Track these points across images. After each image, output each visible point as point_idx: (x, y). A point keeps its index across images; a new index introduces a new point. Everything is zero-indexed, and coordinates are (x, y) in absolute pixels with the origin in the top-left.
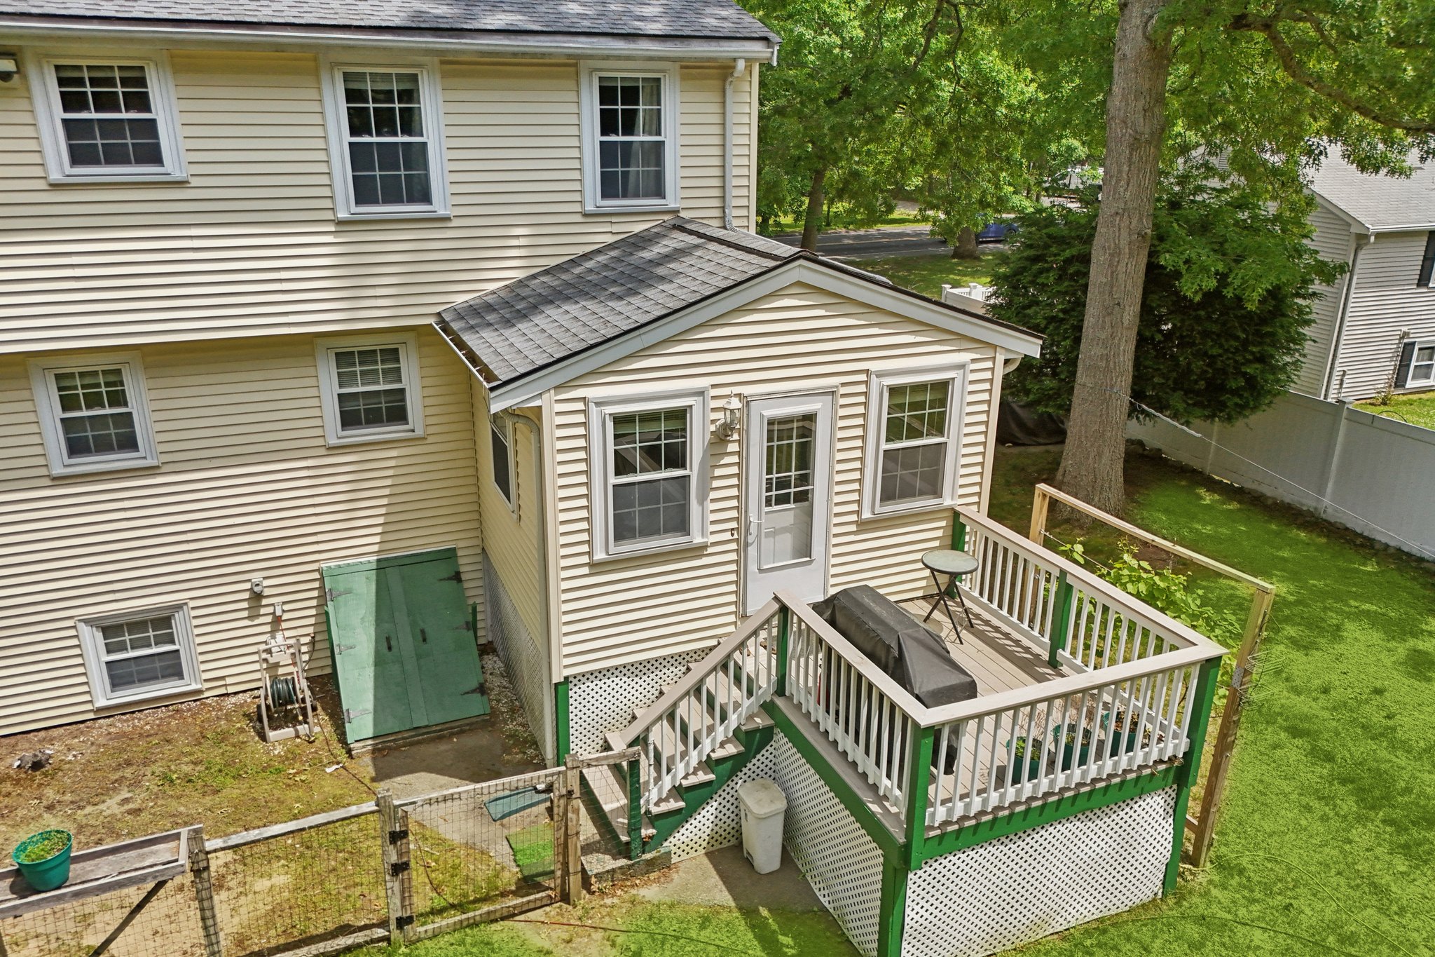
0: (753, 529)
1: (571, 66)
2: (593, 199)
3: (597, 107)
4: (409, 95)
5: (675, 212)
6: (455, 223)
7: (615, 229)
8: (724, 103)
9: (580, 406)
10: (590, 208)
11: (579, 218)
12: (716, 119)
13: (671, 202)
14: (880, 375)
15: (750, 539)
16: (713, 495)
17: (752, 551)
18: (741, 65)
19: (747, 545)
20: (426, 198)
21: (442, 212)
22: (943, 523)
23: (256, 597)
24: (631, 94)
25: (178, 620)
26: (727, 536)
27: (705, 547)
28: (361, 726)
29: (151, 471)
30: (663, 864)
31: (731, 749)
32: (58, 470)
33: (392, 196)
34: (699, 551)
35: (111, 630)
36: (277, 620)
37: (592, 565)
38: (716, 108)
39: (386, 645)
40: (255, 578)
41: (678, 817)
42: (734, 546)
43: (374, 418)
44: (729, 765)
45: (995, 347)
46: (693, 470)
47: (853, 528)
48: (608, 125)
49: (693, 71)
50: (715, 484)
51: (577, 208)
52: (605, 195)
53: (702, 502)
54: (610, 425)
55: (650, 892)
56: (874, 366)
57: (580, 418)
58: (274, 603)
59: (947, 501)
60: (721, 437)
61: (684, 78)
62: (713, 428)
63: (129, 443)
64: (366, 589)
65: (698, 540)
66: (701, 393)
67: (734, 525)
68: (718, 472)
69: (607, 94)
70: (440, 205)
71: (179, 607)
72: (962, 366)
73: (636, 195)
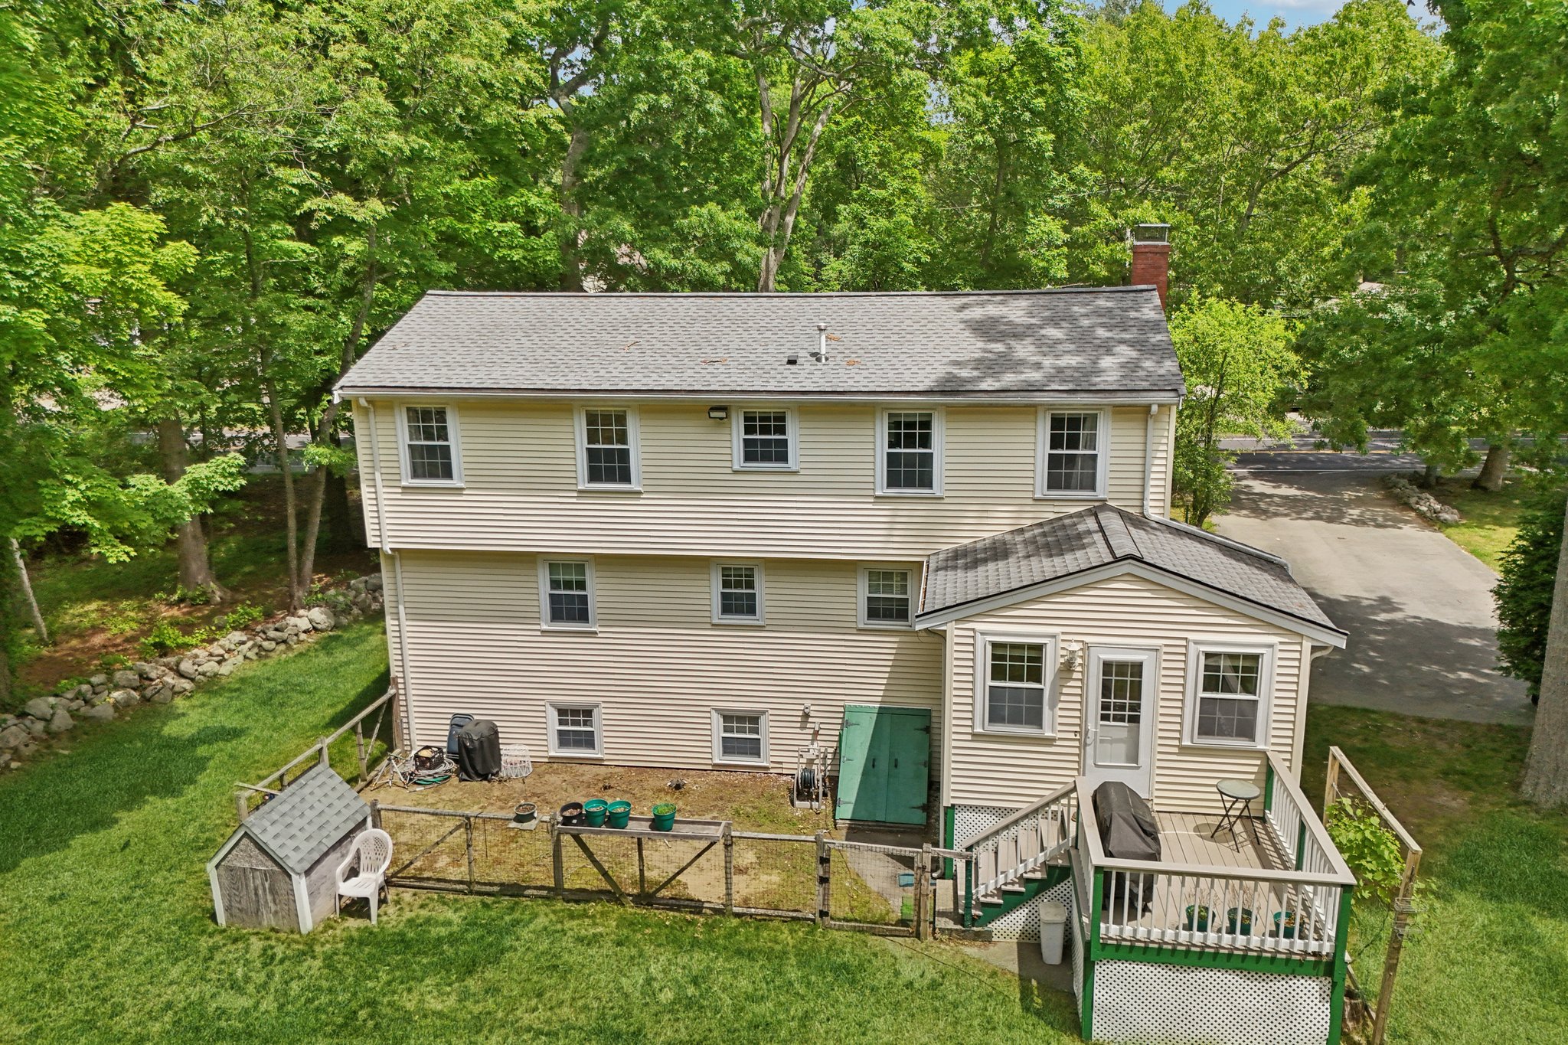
0: (1090, 735)
1: (1031, 410)
2: (1041, 488)
3: (1048, 432)
4: (926, 425)
5: (1104, 500)
6: (946, 500)
7: (1056, 509)
8: (1146, 429)
9: (971, 633)
10: (1038, 495)
11: (1030, 502)
12: (1141, 440)
13: (1100, 493)
14: (1196, 643)
15: (1088, 741)
16: (1060, 705)
17: (1090, 750)
18: (1155, 408)
19: (1086, 745)
20: (930, 485)
21: (938, 494)
22: (1258, 762)
23: (806, 716)
24: (1075, 422)
25: (762, 720)
26: (1072, 736)
27: (1054, 740)
28: (845, 811)
29: (760, 628)
30: (986, 938)
31: (1038, 875)
32: (716, 621)
33: (910, 484)
34: (1050, 741)
35: (728, 718)
36: (816, 733)
37: (974, 735)
38: (1141, 432)
39: (871, 763)
40: (808, 703)
41: (997, 910)
42: (1077, 744)
43: (888, 615)
44: (1035, 885)
45: (1302, 636)
46: (1047, 685)
47: (1176, 750)
48: (1056, 442)
49: (1122, 411)
50: (1063, 698)
51: (1030, 495)
52: (1050, 487)
53: (1052, 707)
54: (989, 648)
55: (972, 950)
56: (1191, 636)
57: (971, 641)
58: (814, 723)
59: (1261, 747)
60: (1068, 667)
61: (1114, 413)
62: (1062, 660)
63: (752, 610)
64: (868, 724)
65: (1048, 734)
66: (1054, 636)
67: (1077, 729)
68: (1065, 690)
69: (1057, 422)
70: (937, 490)
71: (764, 712)
72: (1271, 646)
73: (1076, 489)
